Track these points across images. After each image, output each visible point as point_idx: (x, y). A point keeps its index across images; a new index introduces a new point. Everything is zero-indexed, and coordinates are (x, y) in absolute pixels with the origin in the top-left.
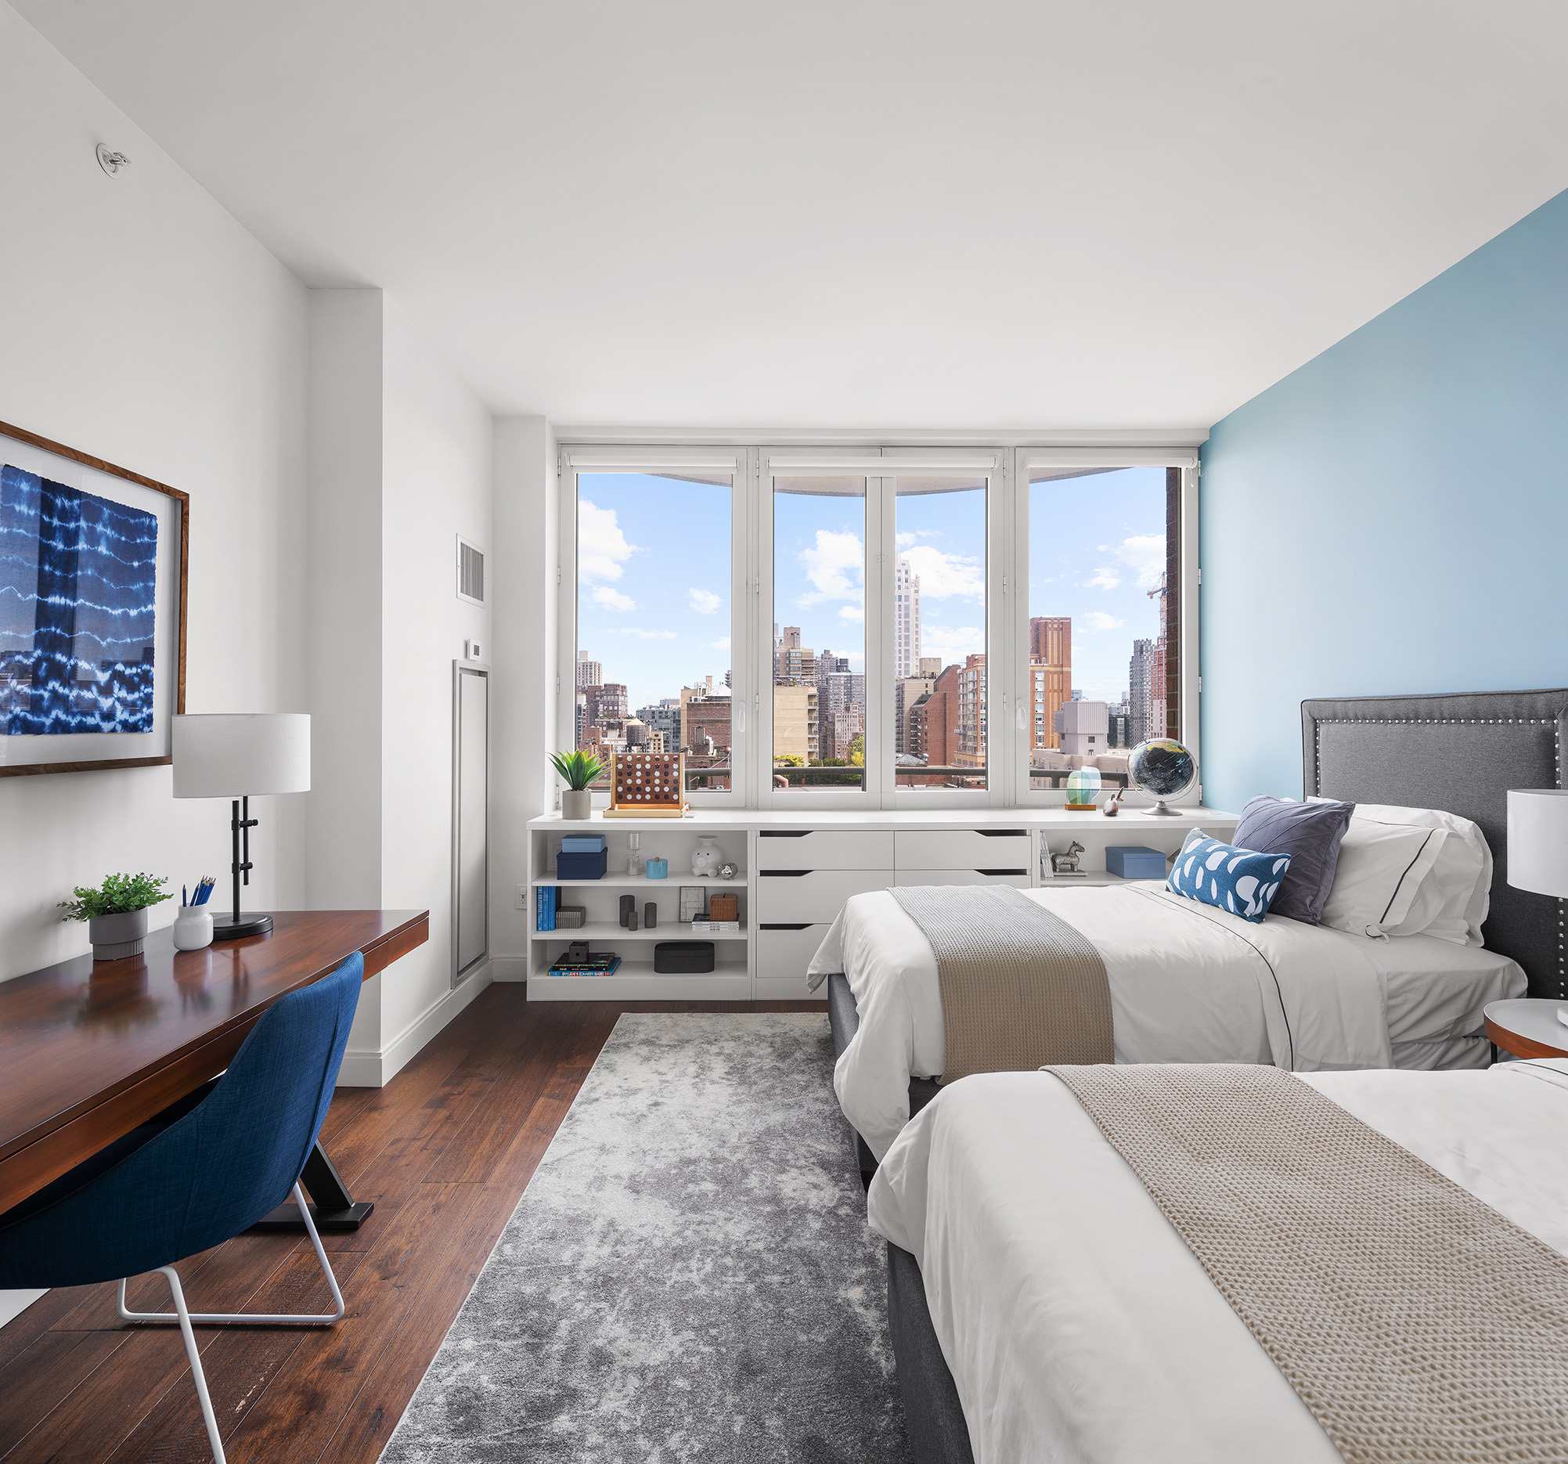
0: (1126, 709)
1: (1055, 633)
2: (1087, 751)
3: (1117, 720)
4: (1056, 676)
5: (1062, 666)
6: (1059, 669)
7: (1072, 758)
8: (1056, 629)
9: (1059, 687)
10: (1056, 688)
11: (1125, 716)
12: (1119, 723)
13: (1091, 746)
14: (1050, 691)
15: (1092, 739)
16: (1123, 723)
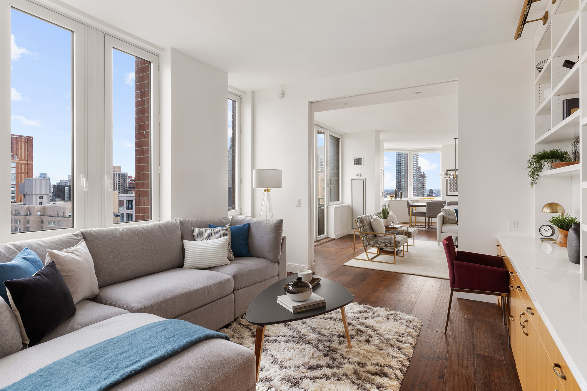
0: (70, 183)
1: (23, 144)
2: (39, 203)
3: (65, 188)
4: (23, 166)
5: (27, 161)
6: (25, 162)
7: (29, 207)
8: (24, 142)
9: (25, 171)
10: (23, 171)
11: (69, 186)
12: (66, 189)
13: (41, 200)
14: (20, 173)
15: (41, 197)
16: (68, 189)
